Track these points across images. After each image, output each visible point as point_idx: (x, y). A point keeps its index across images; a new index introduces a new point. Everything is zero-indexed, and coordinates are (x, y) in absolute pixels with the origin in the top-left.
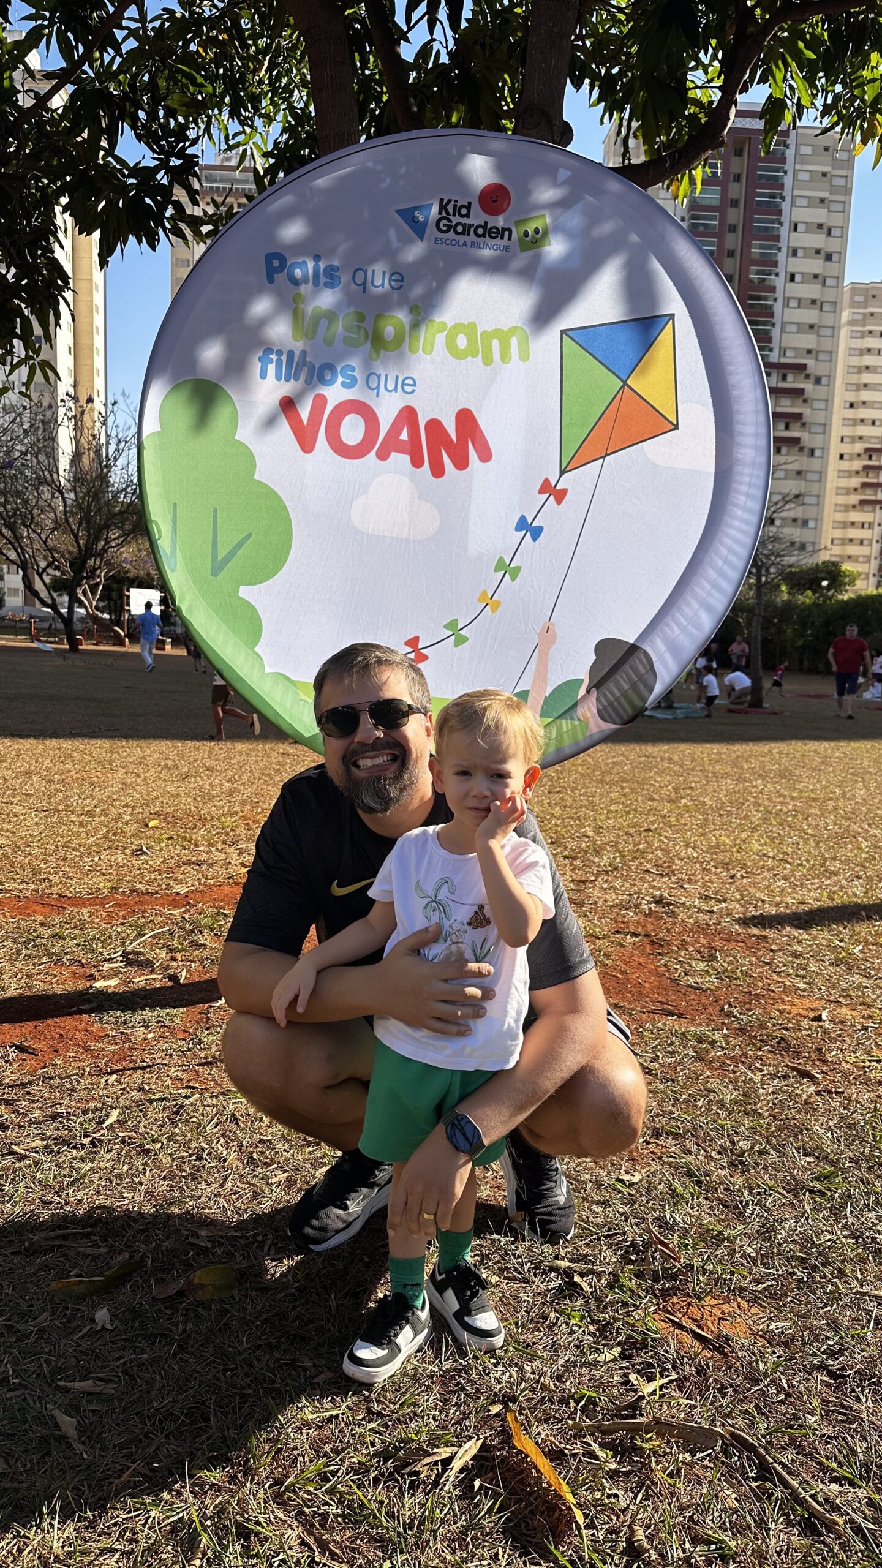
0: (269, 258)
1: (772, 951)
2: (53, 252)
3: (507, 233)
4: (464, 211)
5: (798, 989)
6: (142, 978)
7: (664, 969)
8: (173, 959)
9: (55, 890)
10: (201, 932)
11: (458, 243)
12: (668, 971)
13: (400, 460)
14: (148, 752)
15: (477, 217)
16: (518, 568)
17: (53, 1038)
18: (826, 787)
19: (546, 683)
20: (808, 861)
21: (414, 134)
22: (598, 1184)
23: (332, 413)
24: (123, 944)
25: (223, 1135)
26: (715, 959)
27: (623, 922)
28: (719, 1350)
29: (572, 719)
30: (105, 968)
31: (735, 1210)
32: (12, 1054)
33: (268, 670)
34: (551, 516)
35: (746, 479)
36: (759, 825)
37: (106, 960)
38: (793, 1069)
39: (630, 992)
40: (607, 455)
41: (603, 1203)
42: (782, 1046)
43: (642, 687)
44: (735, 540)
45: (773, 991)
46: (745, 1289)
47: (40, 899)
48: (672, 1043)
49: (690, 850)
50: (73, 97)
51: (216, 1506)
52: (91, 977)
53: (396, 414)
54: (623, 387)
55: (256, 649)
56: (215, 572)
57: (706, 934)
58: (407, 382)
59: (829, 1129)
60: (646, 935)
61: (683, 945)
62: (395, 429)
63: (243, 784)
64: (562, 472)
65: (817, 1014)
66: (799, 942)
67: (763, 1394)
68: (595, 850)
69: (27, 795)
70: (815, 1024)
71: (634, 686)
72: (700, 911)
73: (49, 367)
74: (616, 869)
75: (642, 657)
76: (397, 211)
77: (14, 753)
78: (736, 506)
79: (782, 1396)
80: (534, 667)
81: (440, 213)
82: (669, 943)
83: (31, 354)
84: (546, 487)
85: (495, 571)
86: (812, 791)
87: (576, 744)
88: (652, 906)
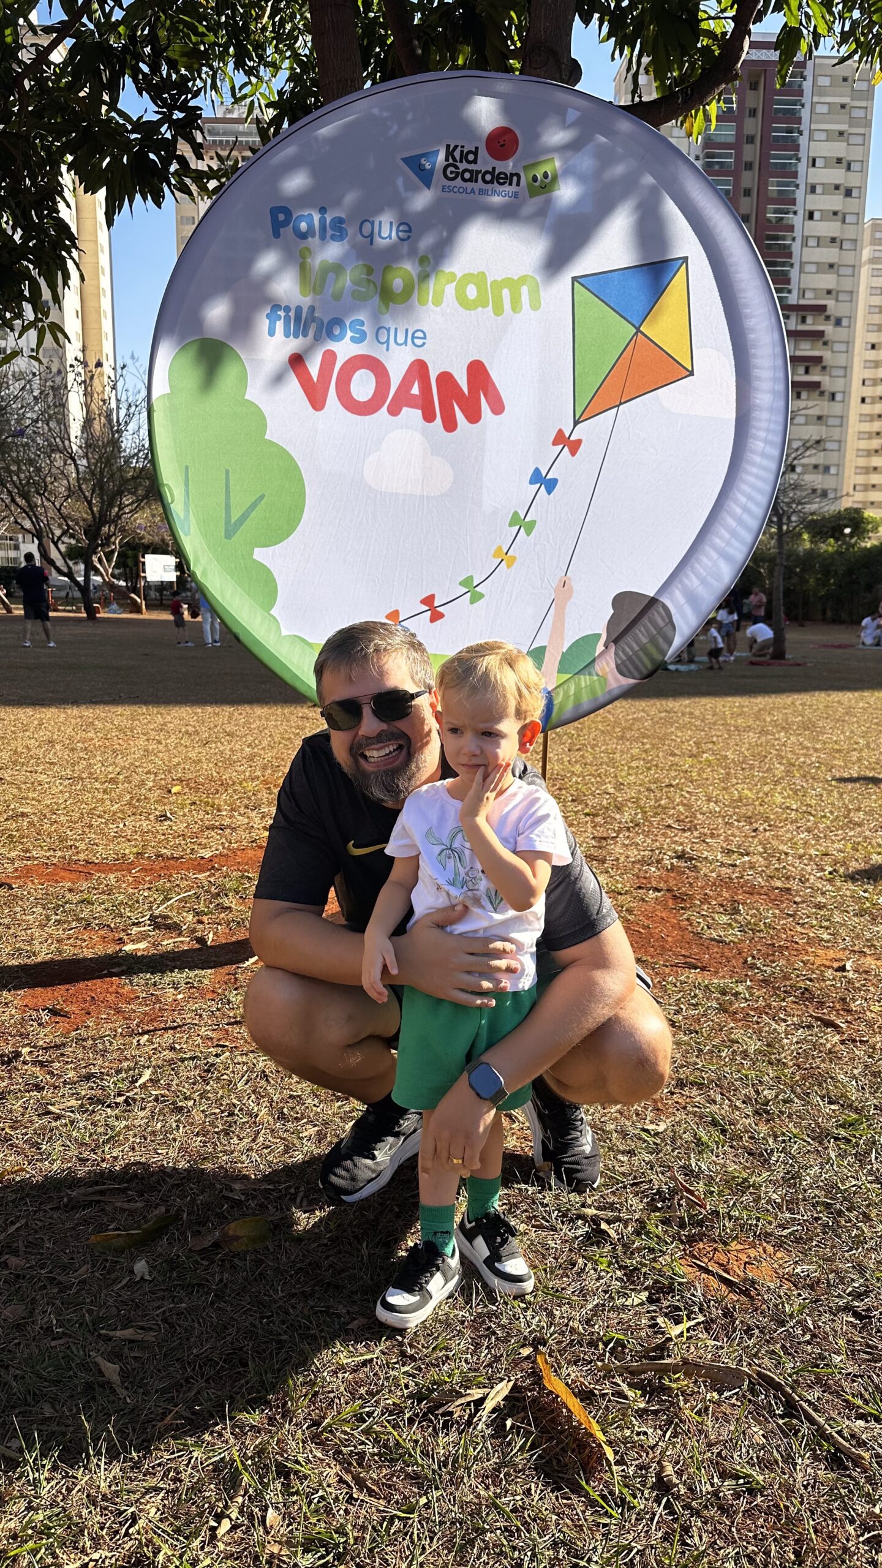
0: (274, 211)
1: (795, 903)
2: (58, 212)
3: (515, 179)
4: (471, 157)
5: (822, 940)
6: (170, 941)
7: (686, 923)
8: (200, 922)
9: (82, 856)
10: (227, 895)
11: (465, 190)
12: (691, 925)
13: (412, 415)
14: (169, 718)
15: (486, 162)
16: (533, 523)
17: (85, 1001)
18: (850, 738)
19: (563, 639)
20: (831, 812)
21: (418, 78)
22: (623, 1134)
23: (341, 369)
24: (150, 909)
25: (254, 1092)
26: (736, 911)
27: (645, 878)
28: (746, 1293)
29: (590, 674)
30: (133, 932)
31: (761, 1157)
32: (45, 1017)
33: (285, 632)
34: (565, 467)
35: (764, 425)
36: (782, 778)
37: (134, 924)
38: (818, 1019)
39: (653, 947)
40: (621, 404)
41: (629, 1152)
42: (806, 996)
43: (661, 640)
44: (753, 487)
45: (797, 943)
46: (771, 1234)
47: (67, 867)
48: (696, 996)
49: (712, 804)
50: (72, 51)
51: (256, 1446)
52: (121, 941)
53: (406, 368)
54: (636, 334)
55: (272, 612)
56: (228, 535)
57: (729, 888)
58: (416, 335)
59: (854, 1077)
60: (668, 890)
61: (706, 899)
62: (406, 383)
63: (263, 748)
64: (576, 423)
65: (841, 964)
66: (823, 893)
67: (789, 1335)
68: (616, 806)
69: (51, 764)
70: (839, 974)
71: (653, 640)
72: (723, 865)
73: (57, 329)
74: (637, 825)
75: (661, 609)
76: (404, 160)
77: (36, 722)
78: (754, 452)
79: (808, 1337)
80: (551, 622)
81: (447, 159)
82: (691, 897)
83: (40, 316)
84: (560, 439)
85: (511, 525)
86: (836, 742)
87: (596, 699)
88: (674, 861)
